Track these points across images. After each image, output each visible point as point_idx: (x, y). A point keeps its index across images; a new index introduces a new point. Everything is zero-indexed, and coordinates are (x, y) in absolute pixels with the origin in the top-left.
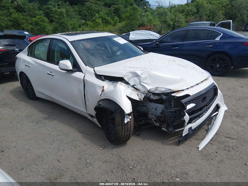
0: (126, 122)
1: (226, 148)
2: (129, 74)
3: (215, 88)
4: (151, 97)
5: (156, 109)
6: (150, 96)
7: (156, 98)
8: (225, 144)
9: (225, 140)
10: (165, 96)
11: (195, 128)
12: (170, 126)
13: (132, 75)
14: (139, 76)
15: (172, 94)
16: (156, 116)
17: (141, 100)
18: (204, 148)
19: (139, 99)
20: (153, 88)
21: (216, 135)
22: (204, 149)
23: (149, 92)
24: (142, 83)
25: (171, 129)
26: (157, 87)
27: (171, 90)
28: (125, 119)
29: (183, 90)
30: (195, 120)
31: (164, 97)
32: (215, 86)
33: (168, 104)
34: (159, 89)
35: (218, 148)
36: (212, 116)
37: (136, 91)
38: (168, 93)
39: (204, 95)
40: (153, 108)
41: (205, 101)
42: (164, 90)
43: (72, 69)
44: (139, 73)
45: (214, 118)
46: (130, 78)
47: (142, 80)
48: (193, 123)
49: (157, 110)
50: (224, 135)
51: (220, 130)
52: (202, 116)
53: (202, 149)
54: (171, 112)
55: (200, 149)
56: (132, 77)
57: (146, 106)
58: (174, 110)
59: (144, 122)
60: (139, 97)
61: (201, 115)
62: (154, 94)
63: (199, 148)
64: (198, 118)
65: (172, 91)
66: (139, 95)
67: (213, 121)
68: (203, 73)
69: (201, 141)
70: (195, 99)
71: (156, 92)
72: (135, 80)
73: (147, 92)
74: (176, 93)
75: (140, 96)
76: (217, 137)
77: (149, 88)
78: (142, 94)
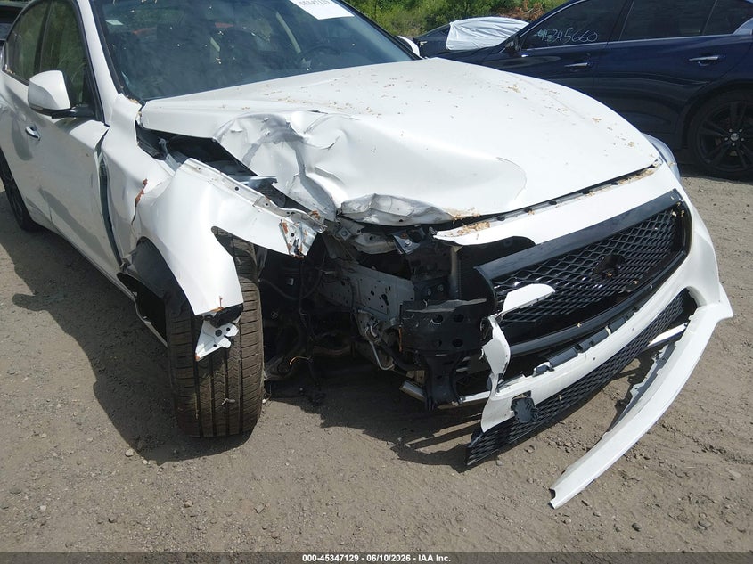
0: (201, 352)
1: (690, 509)
2: (248, 124)
3: (679, 215)
4: (356, 240)
5: (384, 297)
6: (354, 237)
7: (378, 246)
8: (691, 482)
9: (691, 462)
10: (408, 242)
11: (556, 396)
12: (439, 377)
13: (267, 131)
14: (300, 139)
15: (441, 235)
16: (385, 327)
17: (297, 252)
18: (581, 499)
19: (289, 248)
20: (358, 201)
21: (659, 431)
22: (577, 499)
23: (340, 214)
24: (311, 170)
25: (441, 392)
26: (375, 196)
27: (439, 212)
28: (202, 337)
29: (500, 217)
30: (554, 360)
31: (406, 246)
32: (680, 207)
33: (427, 278)
34: (385, 206)
35: (650, 500)
36: (652, 343)
37: (275, 211)
38: (425, 226)
39: (614, 248)
40: (372, 293)
41: (616, 272)
42: (405, 210)
43: (69, 106)
44: (297, 122)
45: (663, 351)
46: (255, 147)
47: (310, 159)
48: (540, 372)
49: (387, 304)
50: (697, 435)
51: (683, 408)
52: (593, 344)
53: (572, 500)
54: (439, 317)
55: (556, 503)
56: (264, 141)
57: (348, 279)
58: (452, 310)
59: (348, 347)
60: (289, 238)
61: (589, 340)
62: (370, 228)
63: (553, 493)
64: (571, 350)
65: (444, 218)
66: (291, 231)
67: (655, 365)
68: (631, 145)
69: (578, 458)
70: (561, 261)
71: (373, 219)
72: (279, 160)
73: (332, 218)
74: (461, 228)
75: (297, 237)
76: (660, 440)
77: (339, 196)
78: (305, 226)
